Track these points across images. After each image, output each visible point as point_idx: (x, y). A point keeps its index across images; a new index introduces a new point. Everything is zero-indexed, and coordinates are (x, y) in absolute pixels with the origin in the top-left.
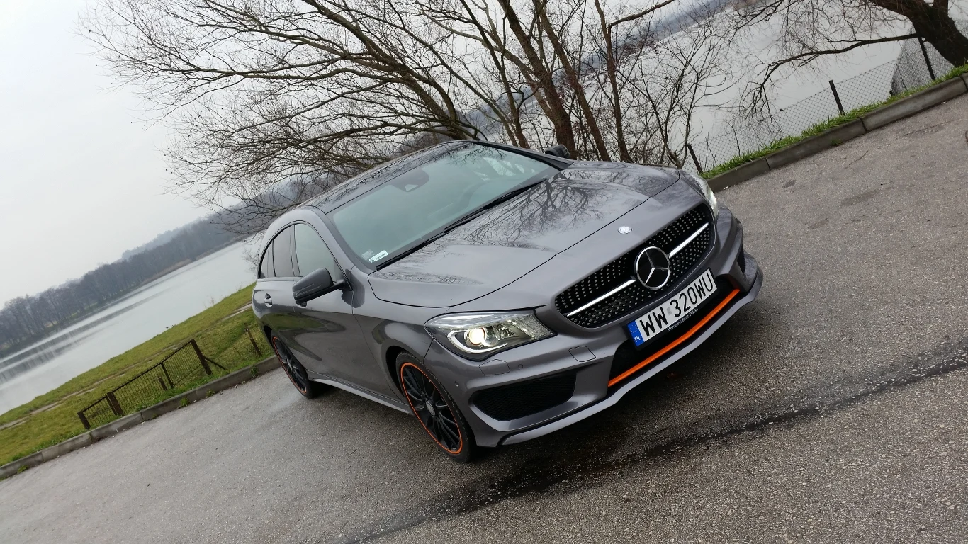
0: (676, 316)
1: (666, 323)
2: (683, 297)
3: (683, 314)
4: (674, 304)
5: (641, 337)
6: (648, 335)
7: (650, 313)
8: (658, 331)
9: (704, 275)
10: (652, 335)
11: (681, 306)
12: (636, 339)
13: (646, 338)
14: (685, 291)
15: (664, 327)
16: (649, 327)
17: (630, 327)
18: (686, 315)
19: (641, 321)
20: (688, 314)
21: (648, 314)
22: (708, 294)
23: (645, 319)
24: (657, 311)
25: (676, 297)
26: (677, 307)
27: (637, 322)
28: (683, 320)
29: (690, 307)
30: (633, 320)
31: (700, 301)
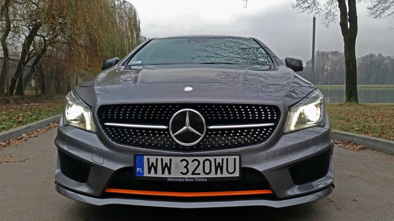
0: (182, 173)
1: (170, 173)
2: (196, 163)
3: (189, 175)
4: (185, 163)
5: (143, 170)
6: (149, 172)
7: (159, 158)
8: (159, 175)
9: (231, 158)
10: (153, 174)
11: (191, 168)
12: (138, 169)
13: (146, 174)
14: (201, 159)
15: (166, 175)
16: (152, 167)
17: (138, 158)
18: (192, 178)
19: (148, 159)
20: (194, 178)
21: (157, 157)
22: (225, 175)
23: (153, 159)
24: (166, 160)
25: (190, 159)
26: (186, 167)
27: (146, 158)
28: (187, 180)
29: (199, 174)
30: (142, 155)
31: (213, 175)
